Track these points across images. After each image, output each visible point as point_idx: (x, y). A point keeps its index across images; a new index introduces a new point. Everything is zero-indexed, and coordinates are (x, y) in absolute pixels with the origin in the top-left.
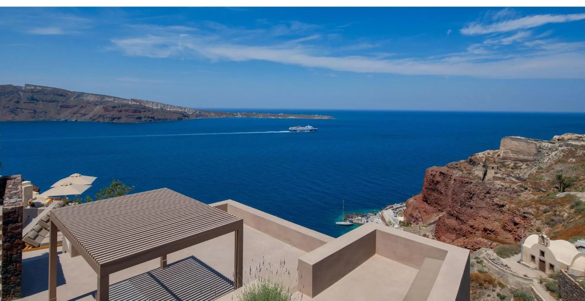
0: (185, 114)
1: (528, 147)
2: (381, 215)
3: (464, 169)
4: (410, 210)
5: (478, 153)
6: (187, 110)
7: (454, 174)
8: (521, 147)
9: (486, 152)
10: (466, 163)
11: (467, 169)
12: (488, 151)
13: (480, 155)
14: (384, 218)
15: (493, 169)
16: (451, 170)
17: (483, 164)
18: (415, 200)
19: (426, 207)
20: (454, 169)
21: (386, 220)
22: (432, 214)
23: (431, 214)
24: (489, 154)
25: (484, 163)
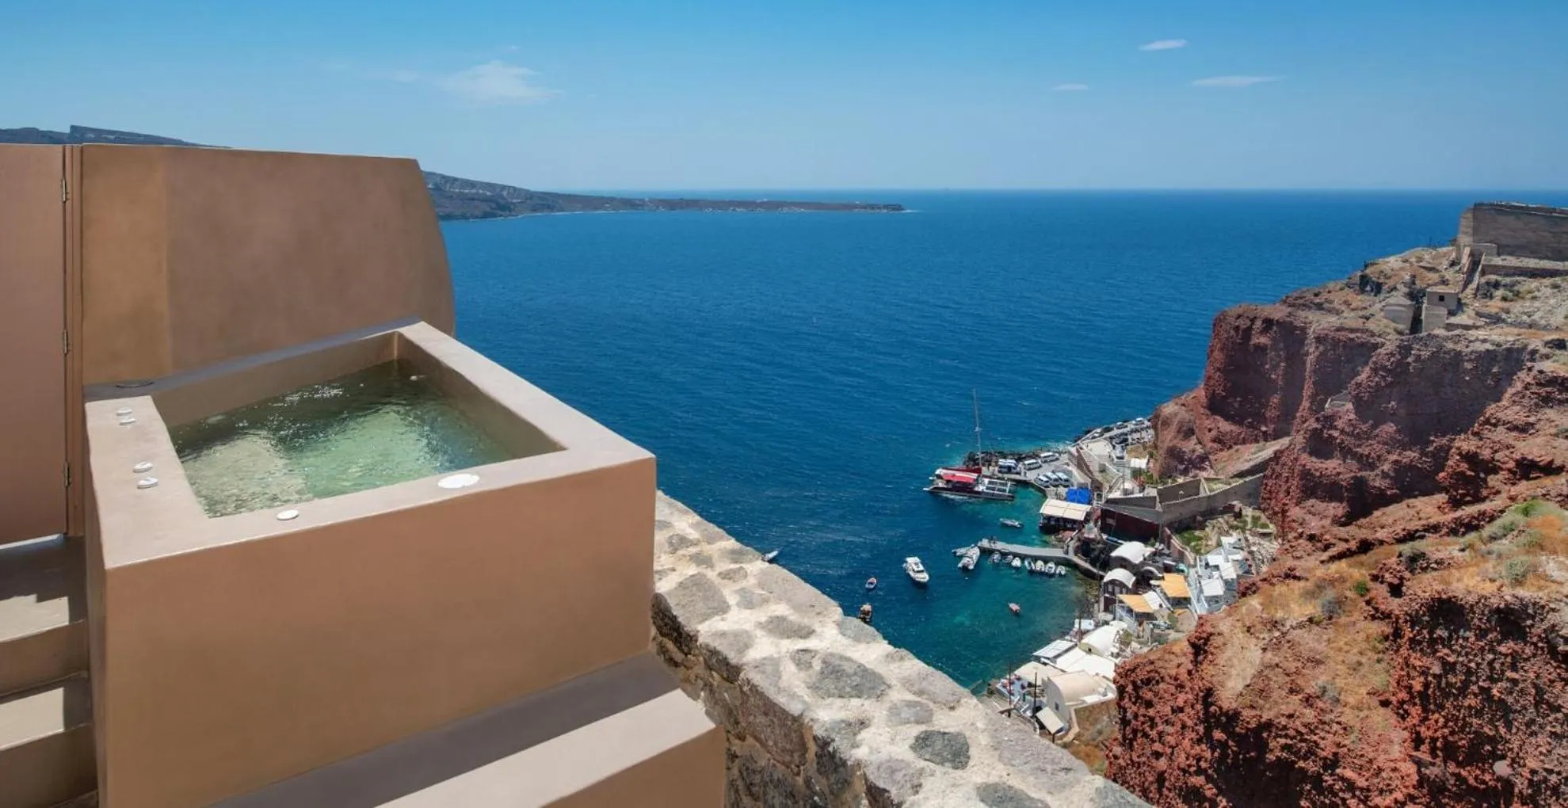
0: (502, 202)
1: (1551, 232)
2: (1076, 454)
3: (1343, 308)
4: (1169, 438)
5: (1387, 260)
6: (508, 193)
7: (1310, 323)
8: (1530, 234)
9: (1412, 254)
10: (1347, 289)
11: (1351, 307)
12: (1418, 251)
13: (1393, 262)
14: (1086, 464)
15: (1442, 303)
16: (1302, 314)
17: (1407, 290)
18: (1183, 408)
19: (1220, 425)
20: (1310, 308)
21: (1091, 468)
22: (1239, 447)
23: (1236, 447)
24: (1420, 259)
25: (1410, 288)
